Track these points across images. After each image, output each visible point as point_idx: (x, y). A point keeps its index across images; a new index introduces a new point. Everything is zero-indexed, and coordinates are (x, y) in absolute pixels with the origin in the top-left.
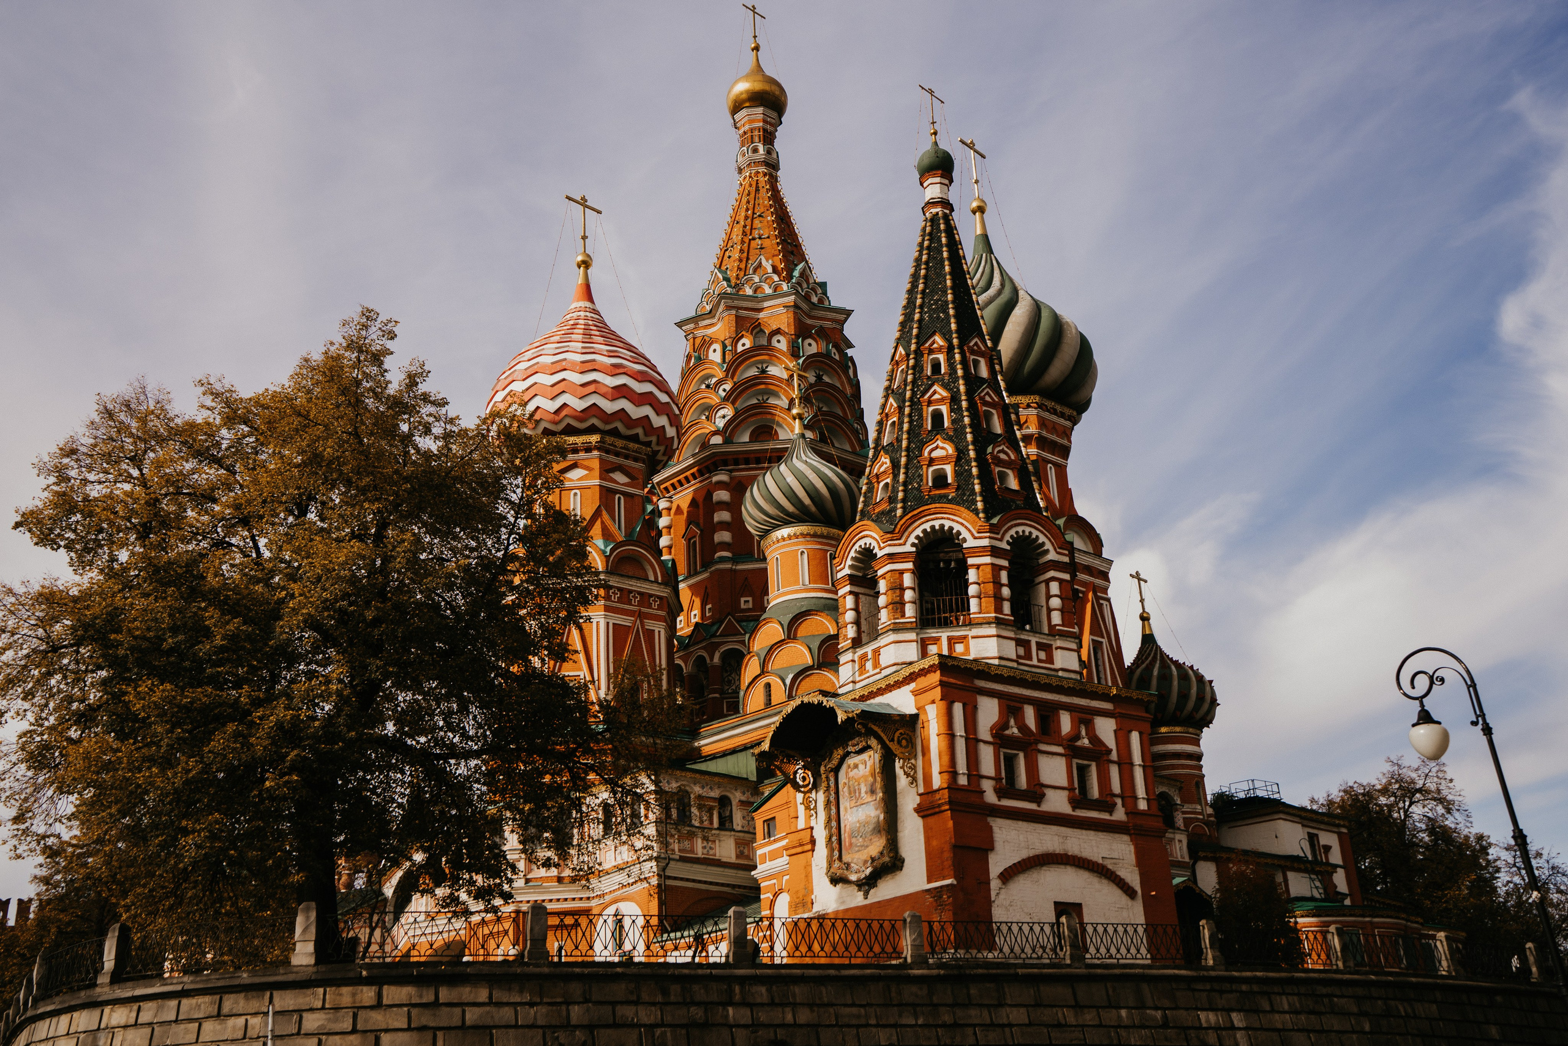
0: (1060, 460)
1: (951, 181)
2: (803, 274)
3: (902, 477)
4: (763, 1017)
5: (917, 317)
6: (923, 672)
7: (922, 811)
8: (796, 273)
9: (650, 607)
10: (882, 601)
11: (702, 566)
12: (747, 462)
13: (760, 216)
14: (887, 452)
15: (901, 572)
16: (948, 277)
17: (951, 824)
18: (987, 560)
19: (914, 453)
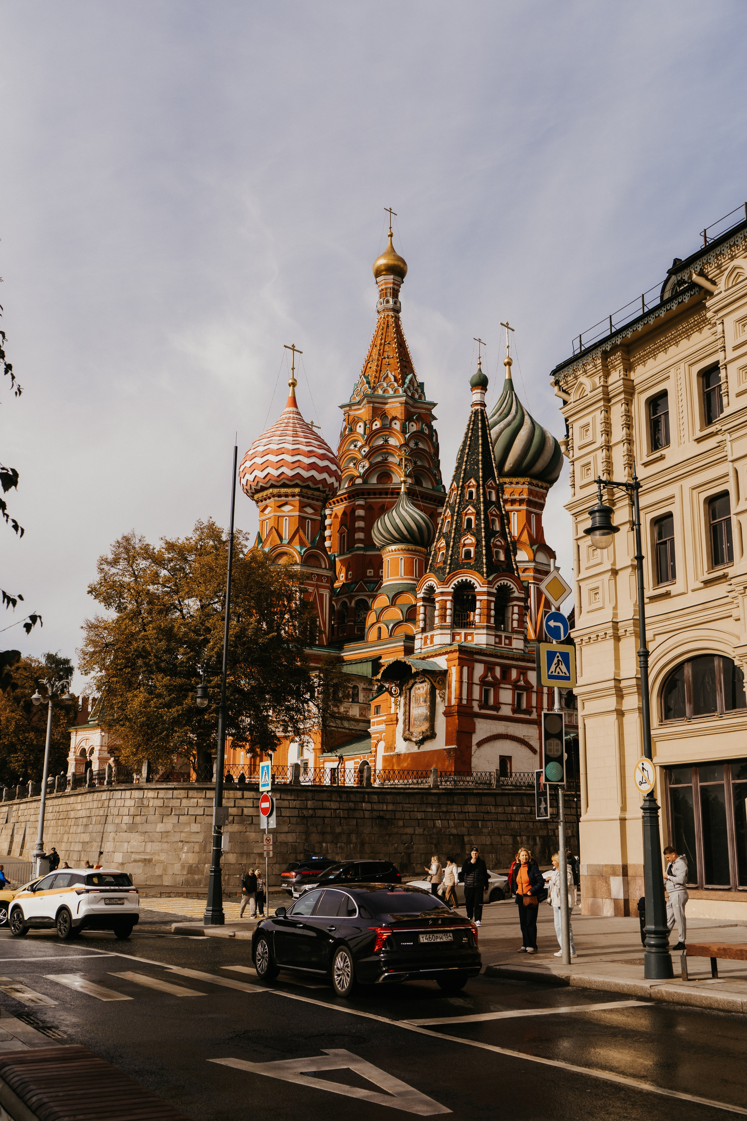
0: (538, 511)
1: (486, 390)
2: (411, 381)
3: (450, 552)
4: (375, 807)
5: (464, 467)
6: (451, 652)
7: (446, 714)
8: (407, 381)
9: (322, 582)
10: (437, 613)
11: (348, 550)
12: (375, 494)
13: (389, 344)
14: (444, 538)
15: (446, 601)
16: (480, 446)
17: (457, 721)
18: (485, 597)
19: (457, 540)
